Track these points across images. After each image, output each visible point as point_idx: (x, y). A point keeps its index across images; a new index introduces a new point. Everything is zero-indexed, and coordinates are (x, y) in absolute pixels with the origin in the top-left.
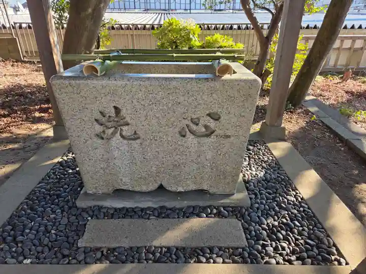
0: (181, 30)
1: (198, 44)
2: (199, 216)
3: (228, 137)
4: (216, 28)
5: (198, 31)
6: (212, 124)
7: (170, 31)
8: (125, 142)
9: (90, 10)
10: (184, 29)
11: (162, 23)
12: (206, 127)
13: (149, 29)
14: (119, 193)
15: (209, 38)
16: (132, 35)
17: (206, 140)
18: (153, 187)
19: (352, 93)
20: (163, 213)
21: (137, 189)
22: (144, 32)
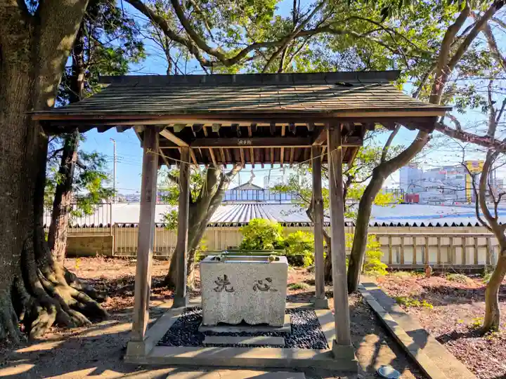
0: (265, 228)
1: (281, 239)
2: (263, 335)
3: (276, 290)
4: (300, 225)
5: (281, 228)
6: (268, 284)
7: (255, 228)
8: (227, 293)
9: (200, 223)
10: (268, 227)
11: (248, 221)
12: (266, 285)
13: (236, 226)
14: (221, 324)
15: (291, 235)
16: (219, 232)
17: (265, 292)
18: (239, 321)
19: (428, 288)
20: (244, 334)
21: (231, 322)
22: (231, 228)
